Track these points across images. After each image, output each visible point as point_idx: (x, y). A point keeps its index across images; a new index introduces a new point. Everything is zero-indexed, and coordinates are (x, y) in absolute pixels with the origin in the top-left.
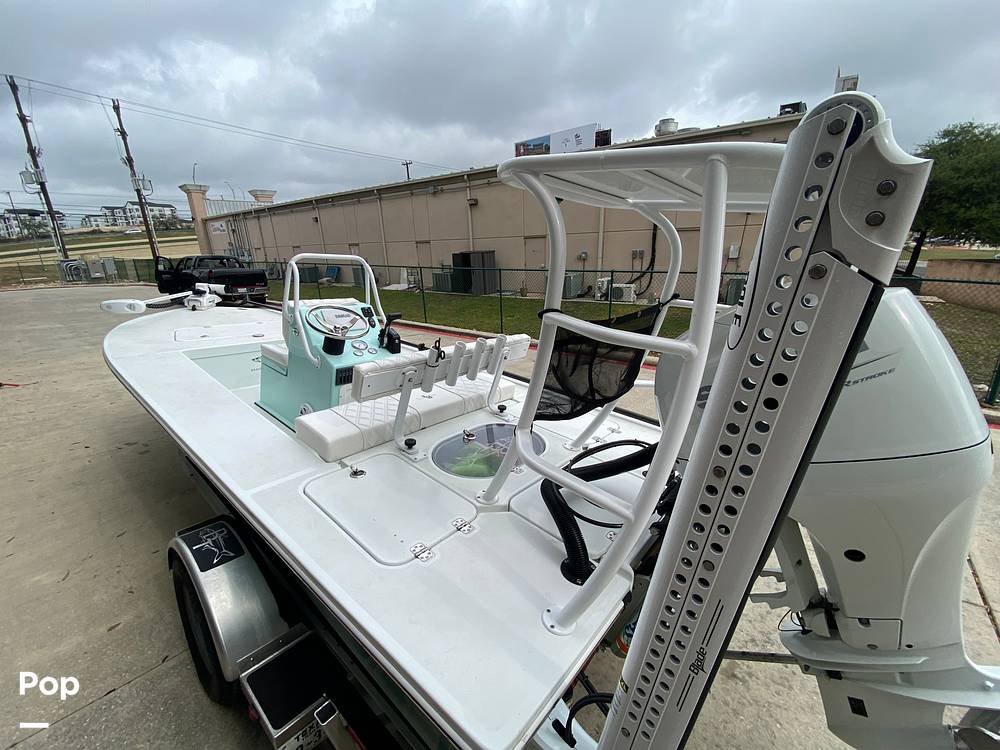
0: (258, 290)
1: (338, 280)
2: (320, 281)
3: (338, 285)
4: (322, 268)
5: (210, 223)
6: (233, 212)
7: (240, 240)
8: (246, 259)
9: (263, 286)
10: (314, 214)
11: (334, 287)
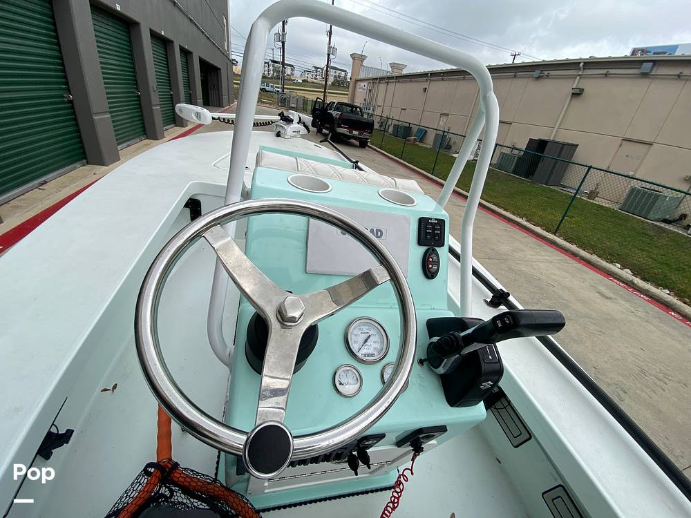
0: (365, 135)
1: (421, 140)
2: (408, 138)
3: (420, 144)
4: (415, 129)
5: (359, 83)
6: (375, 76)
7: (371, 98)
8: (371, 112)
9: (370, 133)
10: (425, 85)
11: (417, 145)
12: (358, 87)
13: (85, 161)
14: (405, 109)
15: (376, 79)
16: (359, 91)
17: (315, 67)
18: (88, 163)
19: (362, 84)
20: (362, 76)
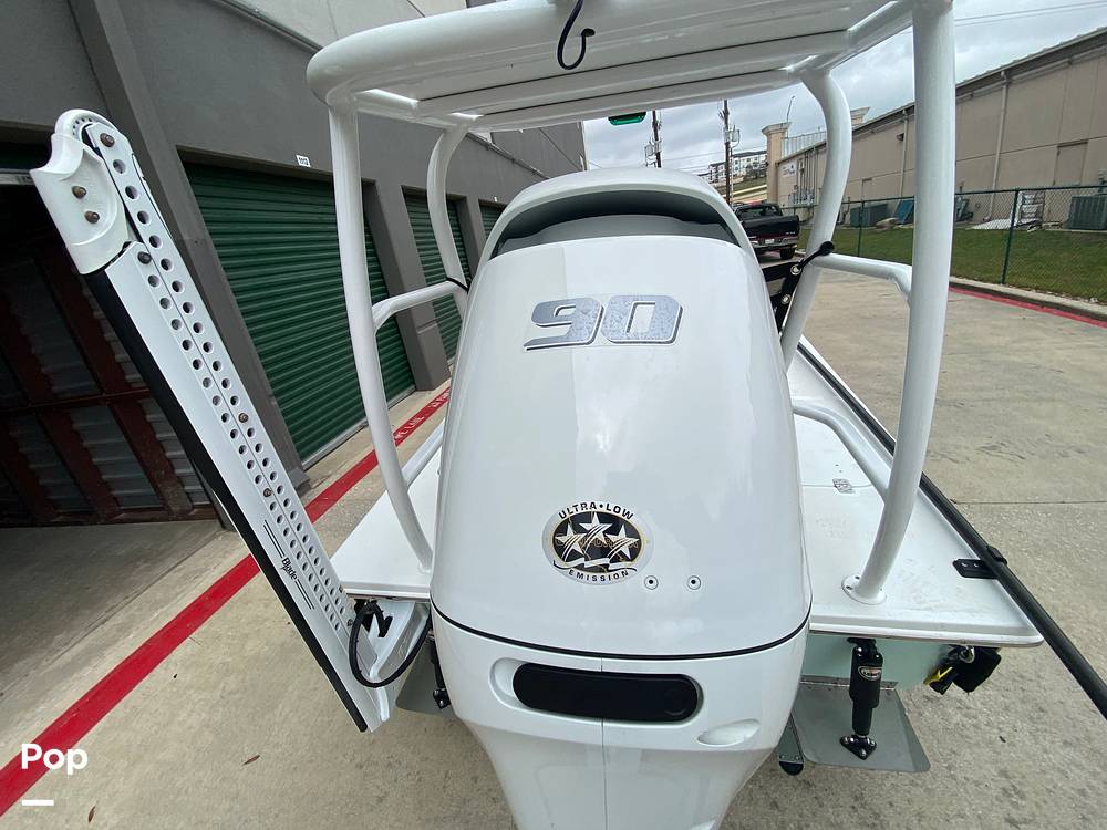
1: (909, 220)
2: (879, 223)
3: (906, 227)
4: (894, 205)
5: (782, 166)
6: (807, 147)
7: (806, 181)
8: (808, 203)
9: (793, 235)
10: (902, 129)
11: (899, 229)
12: (782, 171)
13: (412, 387)
14: (870, 179)
15: (810, 150)
16: (783, 177)
17: (713, 165)
18: (416, 390)
19: (788, 166)
20: (786, 154)
